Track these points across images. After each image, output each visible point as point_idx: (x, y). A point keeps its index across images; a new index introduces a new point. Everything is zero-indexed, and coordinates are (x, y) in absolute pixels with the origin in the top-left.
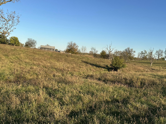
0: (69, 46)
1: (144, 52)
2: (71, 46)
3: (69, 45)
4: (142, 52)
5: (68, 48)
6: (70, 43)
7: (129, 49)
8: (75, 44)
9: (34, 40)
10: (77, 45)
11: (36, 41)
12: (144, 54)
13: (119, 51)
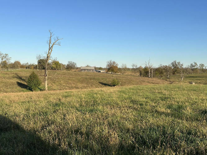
0: (108, 65)
1: (193, 64)
2: (111, 64)
3: (108, 63)
4: (192, 64)
5: (108, 67)
6: (109, 62)
7: (175, 62)
8: (114, 63)
9: (74, 62)
10: (117, 63)
11: (76, 64)
12: (194, 67)
13: (164, 66)
